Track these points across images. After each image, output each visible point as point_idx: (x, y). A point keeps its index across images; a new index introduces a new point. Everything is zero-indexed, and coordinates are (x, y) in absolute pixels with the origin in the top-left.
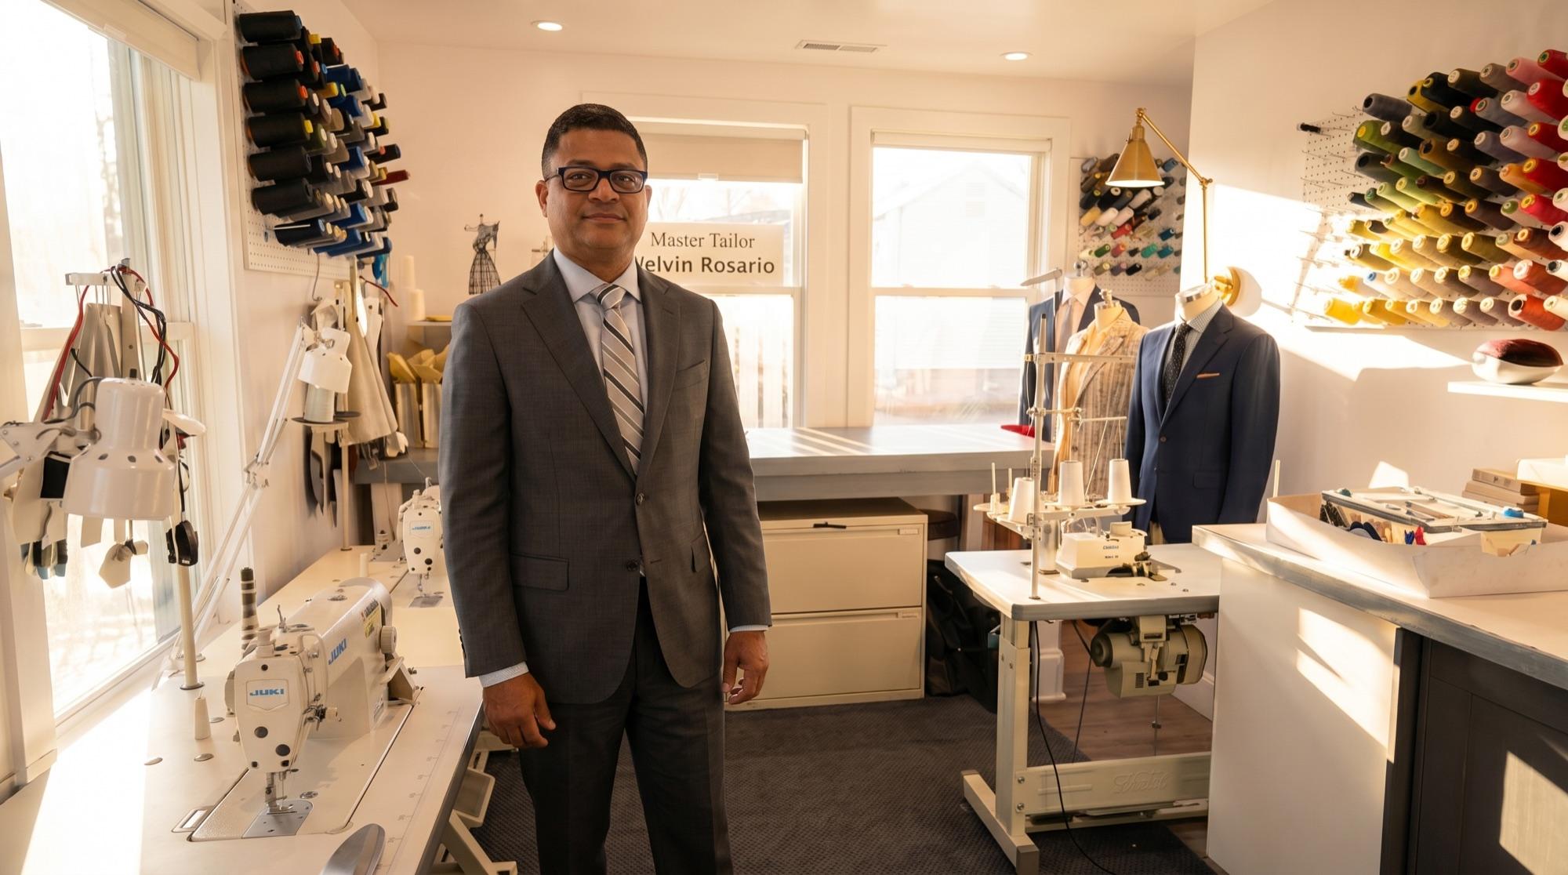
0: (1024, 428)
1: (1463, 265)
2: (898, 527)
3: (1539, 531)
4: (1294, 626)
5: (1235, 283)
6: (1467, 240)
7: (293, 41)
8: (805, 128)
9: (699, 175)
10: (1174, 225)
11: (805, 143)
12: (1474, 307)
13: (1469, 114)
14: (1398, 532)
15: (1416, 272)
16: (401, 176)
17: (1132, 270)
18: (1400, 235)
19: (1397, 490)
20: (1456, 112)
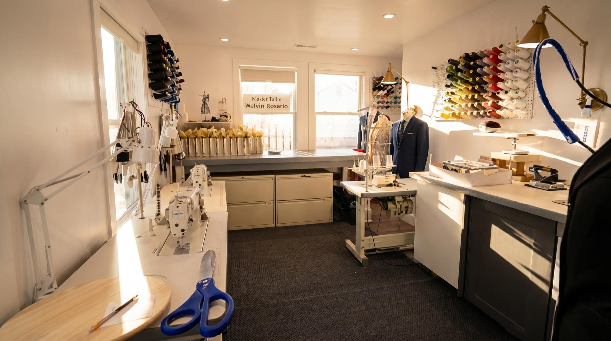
0: (359, 150)
1: (476, 102)
2: (325, 176)
3: (497, 169)
4: (437, 196)
5: (416, 110)
6: (476, 96)
7: (160, 43)
8: (296, 68)
9: (266, 81)
10: (398, 95)
11: (296, 73)
12: (478, 113)
13: (475, 63)
14: (463, 170)
15: (463, 105)
16: (182, 81)
17: (387, 107)
18: (458, 95)
19: (462, 161)
20: (472, 63)
